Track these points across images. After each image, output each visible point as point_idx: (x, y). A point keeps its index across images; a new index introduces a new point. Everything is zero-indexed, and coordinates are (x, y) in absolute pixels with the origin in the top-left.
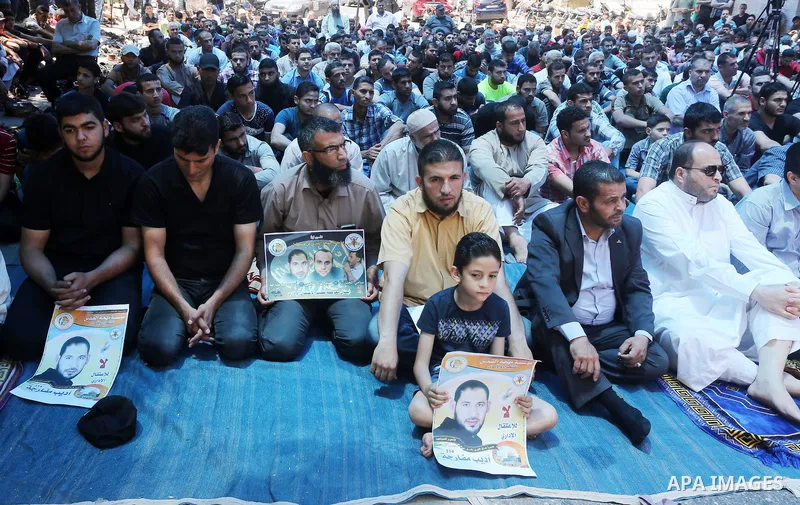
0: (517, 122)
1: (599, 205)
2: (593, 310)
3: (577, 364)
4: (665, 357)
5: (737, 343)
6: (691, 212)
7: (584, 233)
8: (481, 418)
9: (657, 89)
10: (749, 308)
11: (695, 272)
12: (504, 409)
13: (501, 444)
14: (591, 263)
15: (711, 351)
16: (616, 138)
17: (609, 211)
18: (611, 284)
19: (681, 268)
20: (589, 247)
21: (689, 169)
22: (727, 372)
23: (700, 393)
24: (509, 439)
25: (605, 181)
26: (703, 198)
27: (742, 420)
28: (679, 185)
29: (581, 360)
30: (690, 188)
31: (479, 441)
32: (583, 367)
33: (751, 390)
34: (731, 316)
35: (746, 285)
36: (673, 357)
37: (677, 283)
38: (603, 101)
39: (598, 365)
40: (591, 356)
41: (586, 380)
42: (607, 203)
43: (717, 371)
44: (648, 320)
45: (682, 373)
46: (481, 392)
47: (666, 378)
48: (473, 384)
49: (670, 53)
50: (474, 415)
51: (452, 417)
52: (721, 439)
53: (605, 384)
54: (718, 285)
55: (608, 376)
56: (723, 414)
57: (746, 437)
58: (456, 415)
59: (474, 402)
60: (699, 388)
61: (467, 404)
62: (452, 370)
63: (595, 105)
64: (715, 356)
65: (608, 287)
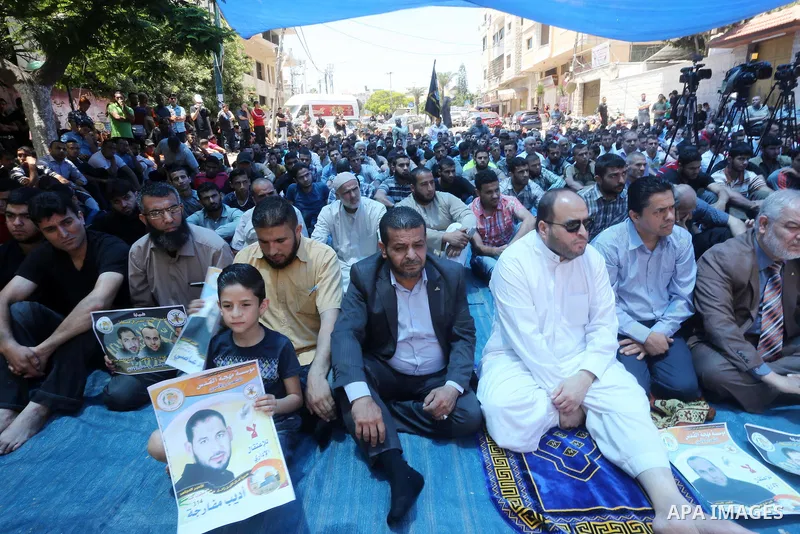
0: (426, 184)
2: (414, 361)
3: (358, 429)
7: (394, 283)
8: (227, 449)
12: (249, 429)
13: (256, 467)
18: (432, 333)
20: (400, 297)
24: (262, 459)
29: (361, 425)
31: (231, 475)
32: (364, 431)
39: (381, 428)
40: (370, 420)
46: (214, 420)
48: (202, 415)
50: (218, 449)
51: (192, 461)
57: (529, 516)
58: (196, 457)
59: (212, 435)
61: (204, 440)
62: (169, 408)
65: (429, 336)
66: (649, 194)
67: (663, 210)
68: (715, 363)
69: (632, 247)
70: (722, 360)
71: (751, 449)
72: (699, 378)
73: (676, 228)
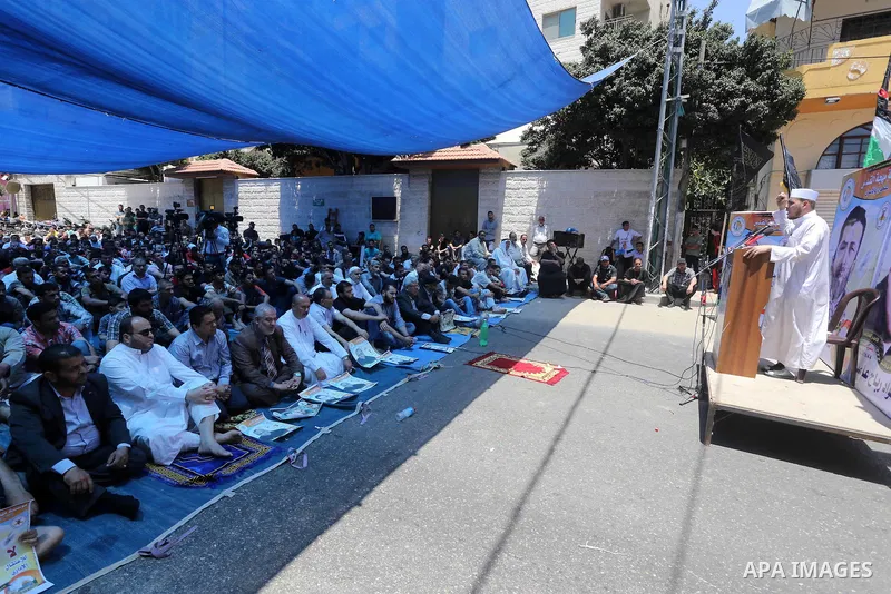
1: (63, 374)
2: (83, 444)
3: (72, 488)
4: (141, 453)
5: (185, 427)
6: (139, 359)
7: (59, 396)
9: (114, 277)
10: (187, 405)
11: (149, 395)
12: (9, 552)
13: (13, 579)
14: (71, 413)
15: (171, 438)
16: (85, 316)
17: (75, 375)
18: (91, 421)
19: (140, 395)
20: (66, 403)
21: (131, 334)
22: (184, 446)
23: (171, 465)
24: (20, 572)
25: (65, 357)
26: (145, 349)
27: (197, 470)
28: (127, 344)
29: (76, 483)
30: (134, 345)
32: (78, 487)
33: (200, 450)
34: (178, 413)
35: (182, 392)
36: (148, 451)
37: (141, 404)
38: (73, 291)
39: (90, 481)
40: (82, 478)
41: (84, 495)
42: (72, 371)
43: (177, 447)
44: (125, 435)
45: (156, 458)
47: (147, 465)
49: (124, 251)
52: (186, 487)
53: (101, 491)
54: (166, 398)
55: (100, 484)
56: (186, 471)
57: (201, 479)
60: (169, 463)
63: (66, 295)
64: (173, 440)
65: (89, 424)
66: (202, 315)
67: (211, 323)
68: (252, 388)
69: (197, 343)
70: (255, 386)
71: (275, 419)
72: (248, 397)
73: (218, 330)
